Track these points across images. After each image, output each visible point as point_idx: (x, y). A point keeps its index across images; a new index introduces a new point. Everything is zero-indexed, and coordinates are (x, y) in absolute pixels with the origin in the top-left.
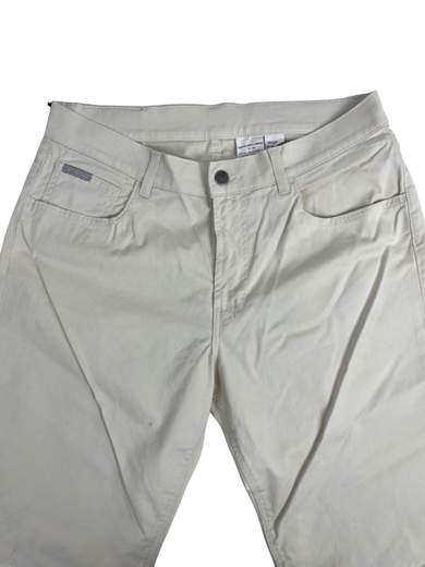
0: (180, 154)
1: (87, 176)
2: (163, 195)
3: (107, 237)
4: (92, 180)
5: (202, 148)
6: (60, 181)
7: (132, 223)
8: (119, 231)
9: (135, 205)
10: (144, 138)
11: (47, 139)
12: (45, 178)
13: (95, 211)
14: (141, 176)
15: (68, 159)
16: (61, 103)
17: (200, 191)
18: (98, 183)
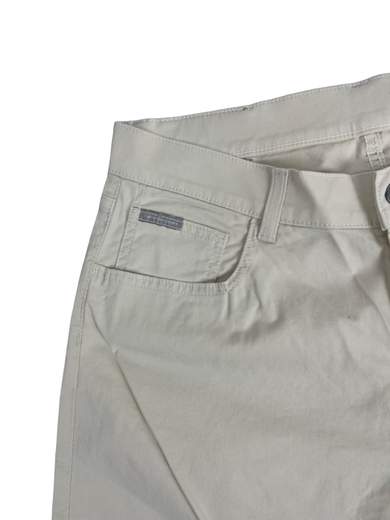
0: (316, 166)
1: (176, 223)
2: (298, 235)
3: (219, 313)
4: (184, 227)
5: (350, 151)
6: (138, 235)
7: (254, 287)
8: (236, 301)
9: (254, 257)
10: (254, 151)
11: (113, 176)
12: (117, 232)
13: (194, 273)
14: (258, 210)
15: (146, 201)
16: (127, 123)
17: (360, 220)
18: (193, 231)
